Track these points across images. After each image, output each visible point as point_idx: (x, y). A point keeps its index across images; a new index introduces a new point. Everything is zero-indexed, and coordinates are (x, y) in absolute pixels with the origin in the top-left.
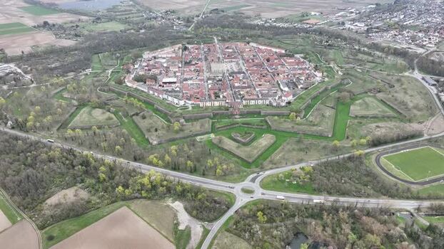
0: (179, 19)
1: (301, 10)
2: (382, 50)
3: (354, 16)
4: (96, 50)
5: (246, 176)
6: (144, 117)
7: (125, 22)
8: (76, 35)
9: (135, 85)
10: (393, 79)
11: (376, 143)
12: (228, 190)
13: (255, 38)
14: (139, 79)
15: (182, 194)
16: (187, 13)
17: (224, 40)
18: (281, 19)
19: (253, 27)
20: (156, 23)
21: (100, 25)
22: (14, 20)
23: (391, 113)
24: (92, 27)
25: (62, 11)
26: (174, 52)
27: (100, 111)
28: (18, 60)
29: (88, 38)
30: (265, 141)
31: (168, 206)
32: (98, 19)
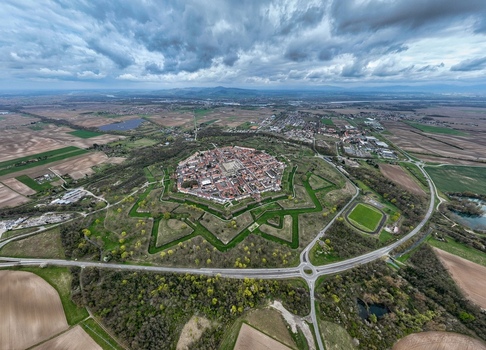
0: (185, 132)
1: (244, 121)
2: (296, 142)
3: (270, 123)
4: (144, 163)
5: (299, 257)
6: (208, 221)
7: (152, 138)
8: (123, 153)
9: (186, 191)
10: (314, 161)
12: (297, 275)
13: (235, 142)
14: (186, 185)
16: (187, 128)
17: (219, 146)
18: (238, 128)
19: (229, 134)
21: (136, 142)
22: (67, 145)
23: (329, 184)
24: (131, 144)
25: (102, 133)
26: (196, 159)
27: (174, 221)
28: (86, 182)
29: (133, 154)
30: (288, 221)
31: (272, 309)
32: (133, 138)
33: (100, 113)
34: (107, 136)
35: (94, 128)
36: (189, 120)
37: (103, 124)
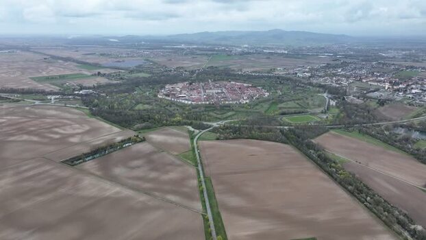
0: (186, 71)
1: (272, 67)
2: (312, 85)
3: (306, 70)
4: (137, 85)
5: (219, 121)
8: (121, 79)
9: (164, 97)
11: (283, 114)
12: (210, 124)
14: (166, 95)
15: (190, 124)
16: (191, 69)
17: (215, 80)
18: (254, 72)
19: (235, 75)
20: (172, 73)
22: (75, 72)
24: (130, 75)
25: (104, 68)
26: (184, 85)
27: (148, 105)
28: (93, 88)
29: (129, 80)
30: (230, 113)
31: (185, 127)
32: (131, 72)
33: (101, 55)
34: (109, 70)
35: (98, 64)
36: (198, 64)
37: (104, 62)
